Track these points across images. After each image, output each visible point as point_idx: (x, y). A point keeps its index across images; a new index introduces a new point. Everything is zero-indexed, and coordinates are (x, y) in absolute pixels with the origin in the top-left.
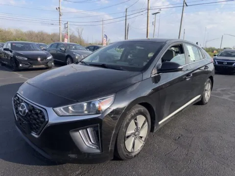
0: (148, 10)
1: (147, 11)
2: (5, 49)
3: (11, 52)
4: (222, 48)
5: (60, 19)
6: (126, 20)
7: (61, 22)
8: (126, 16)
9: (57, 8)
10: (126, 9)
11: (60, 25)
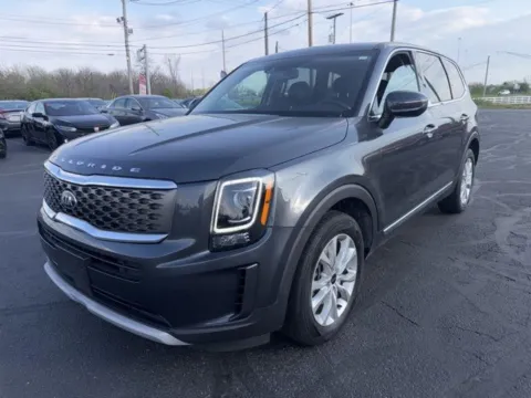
0: (310, 13)
2: (35, 115)
3: (46, 119)
4: (488, 84)
5: (126, 41)
6: (266, 36)
7: (130, 48)
8: (266, 29)
9: (118, 20)
10: (266, 14)
11: (128, 55)
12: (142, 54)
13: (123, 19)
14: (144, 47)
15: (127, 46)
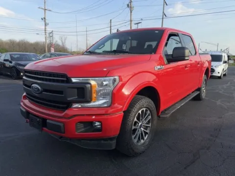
1: (130, 22)
2: (5, 60)
5: (45, 29)
6: (111, 30)
7: (47, 31)
8: (111, 27)
9: (42, 19)
10: (111, 20)
11: (45, 34)
12: (51, 35)
13: (45, 18)
14: (52, 31)
15: (45, 30)
